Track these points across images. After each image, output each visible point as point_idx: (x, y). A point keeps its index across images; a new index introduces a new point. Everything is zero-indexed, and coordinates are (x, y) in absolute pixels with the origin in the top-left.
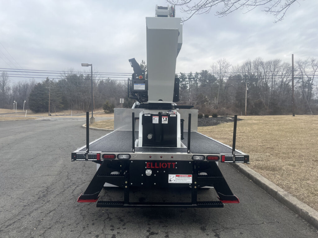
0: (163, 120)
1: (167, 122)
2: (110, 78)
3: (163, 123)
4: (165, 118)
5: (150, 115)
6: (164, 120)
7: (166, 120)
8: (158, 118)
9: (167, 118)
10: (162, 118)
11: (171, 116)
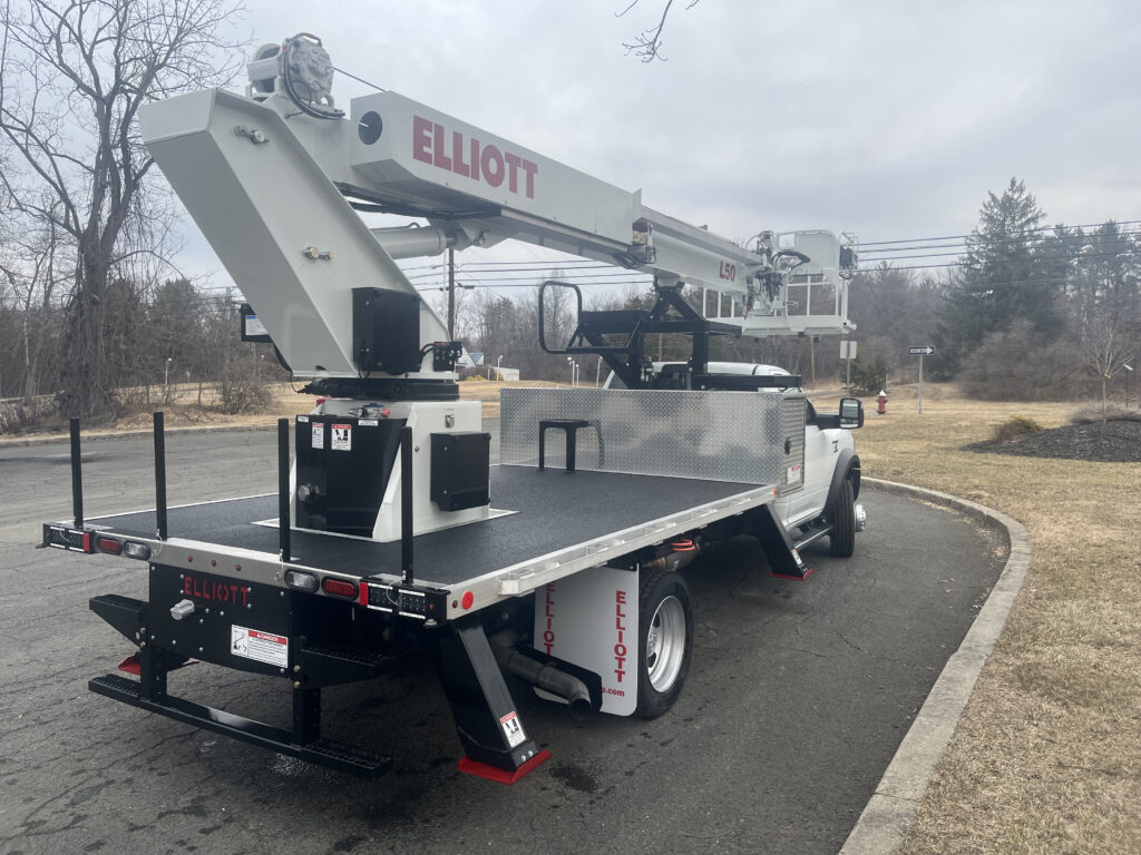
0: (334, 437)
1: (347, 446)
2: (888, 262)
3: (334, 447)
4: (341, 432)
5: (306, 420)
6: (339, 439)
7: (346, 439)
8: (322, 429)
9: (349, 432)
10: (334, 431)
11: (361, 423)
